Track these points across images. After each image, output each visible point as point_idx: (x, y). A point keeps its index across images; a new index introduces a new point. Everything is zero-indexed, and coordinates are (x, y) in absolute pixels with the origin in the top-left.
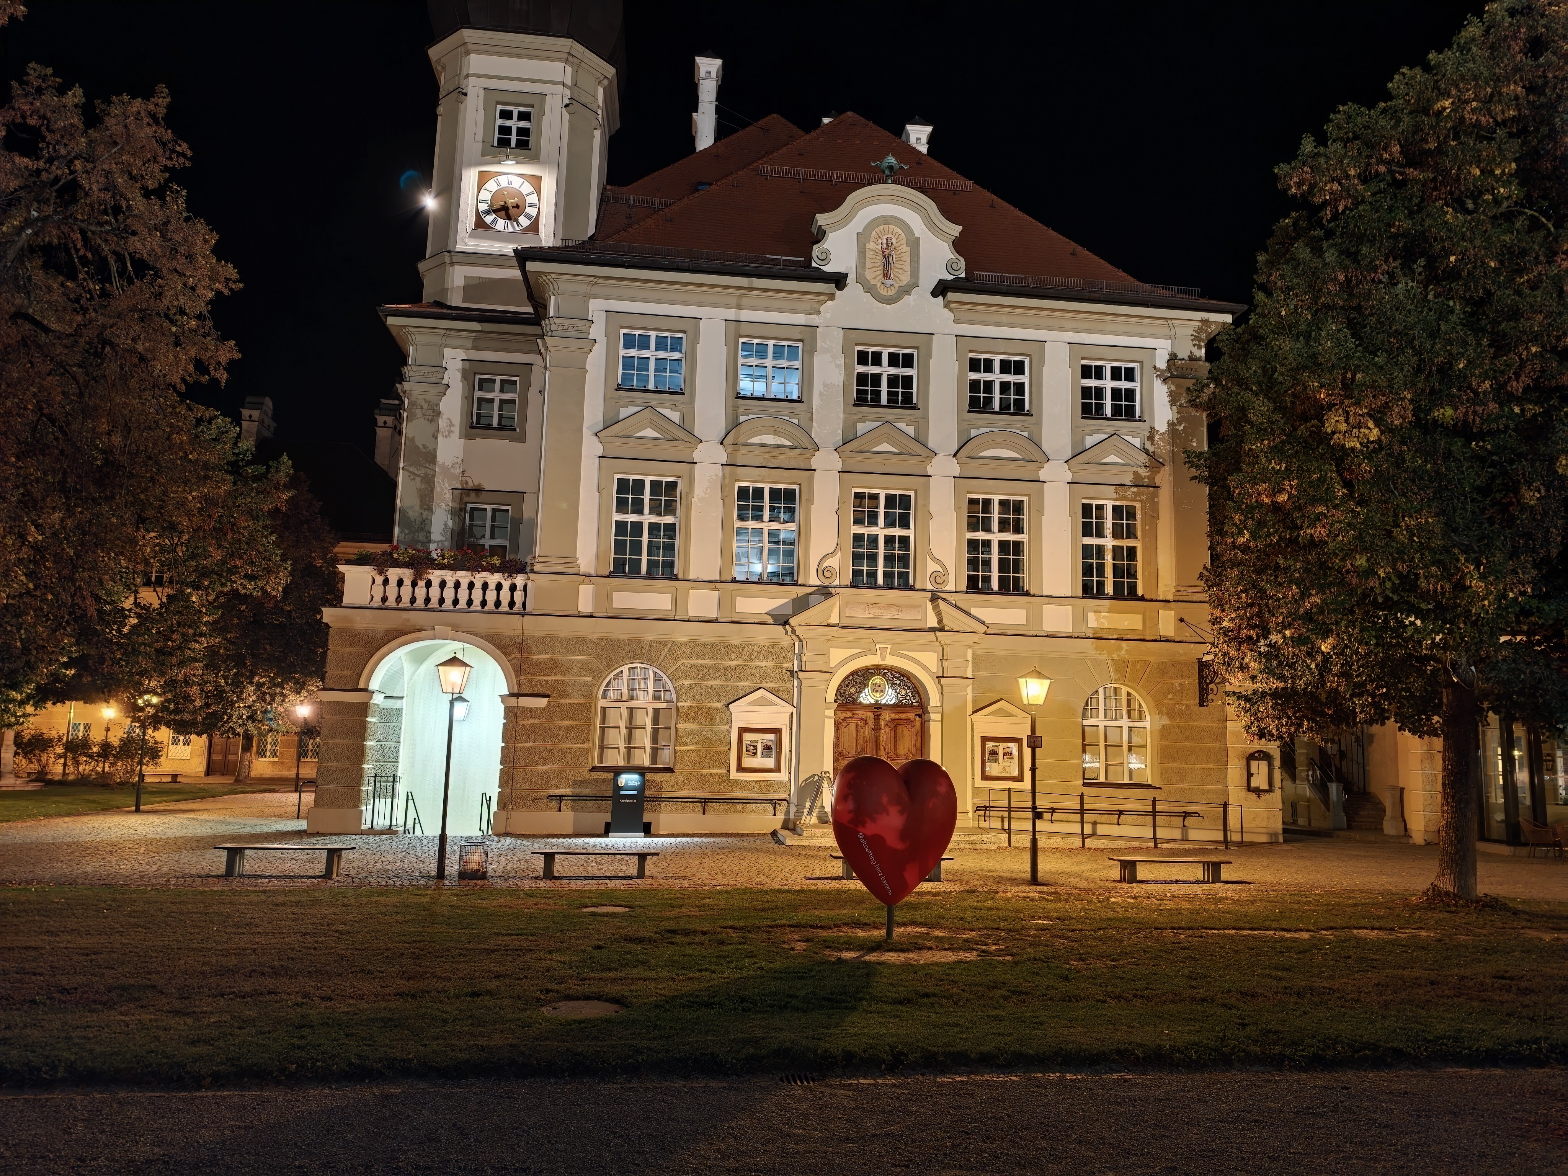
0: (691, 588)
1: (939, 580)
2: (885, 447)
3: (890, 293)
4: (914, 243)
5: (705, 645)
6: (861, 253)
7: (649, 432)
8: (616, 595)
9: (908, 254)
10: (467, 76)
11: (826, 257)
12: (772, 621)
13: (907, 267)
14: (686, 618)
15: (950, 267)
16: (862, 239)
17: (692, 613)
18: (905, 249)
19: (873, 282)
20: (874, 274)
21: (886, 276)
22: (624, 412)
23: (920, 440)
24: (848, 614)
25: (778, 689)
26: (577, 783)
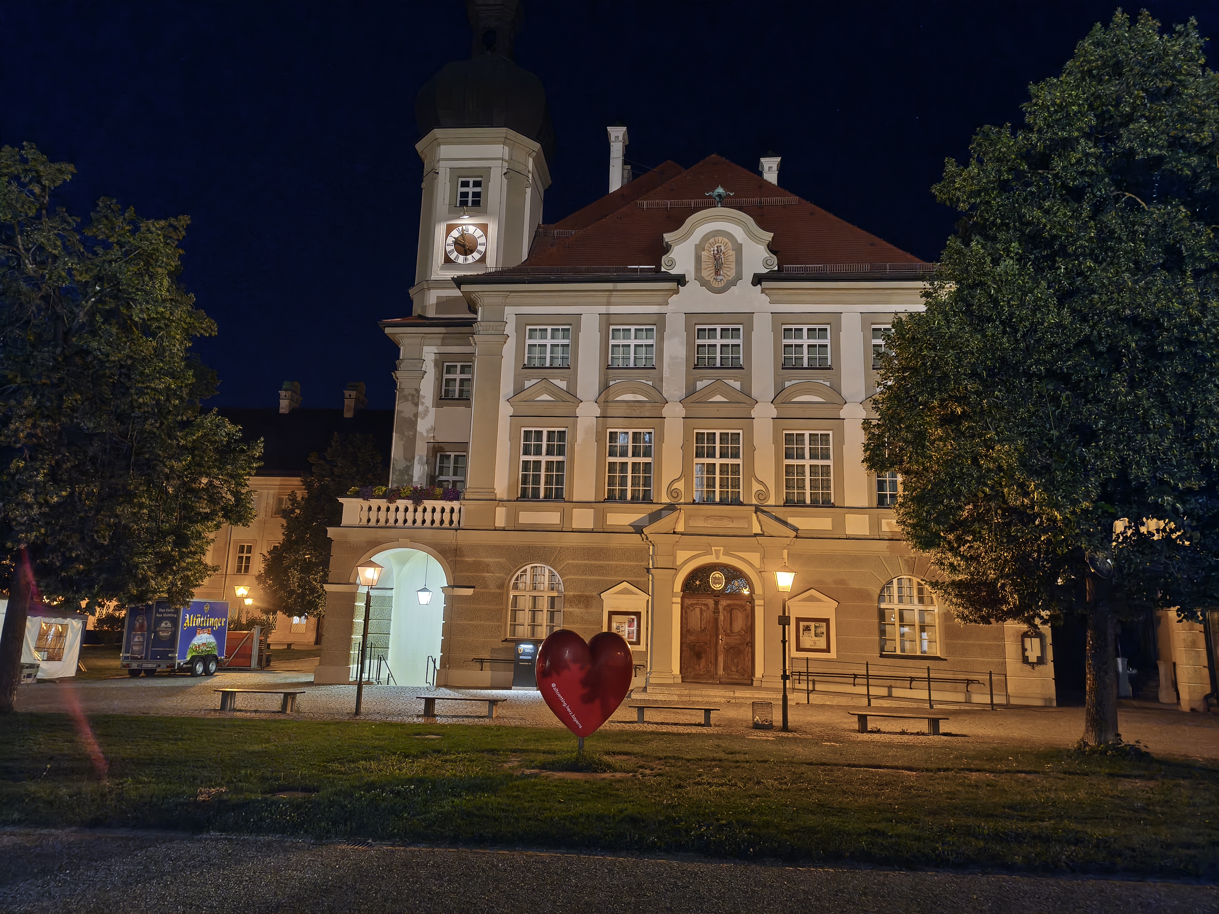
0: (574, 508)
1: (761, 497)
2: (718, 398)
3: (720, 286)
4: (738, 249)
5: (584, 549)
6: (698, 259)
7: (546, 397)
8: (521, 514)
9: (734, 256)
10: (439, 161)
11: (672, 263)
12: (633, 531)
13: (733, 266)
14: (571, 530)
15: (766, 263)
16: (699, 248)
17: (575, 526)
18: (732, 253)
19: (707, 279)
20: (708, 273)
21: (717, 273)
22: (528, 384)
23: (746, 392)
24: (690, 525)
25: (638, 582)
26: (493, 650)
